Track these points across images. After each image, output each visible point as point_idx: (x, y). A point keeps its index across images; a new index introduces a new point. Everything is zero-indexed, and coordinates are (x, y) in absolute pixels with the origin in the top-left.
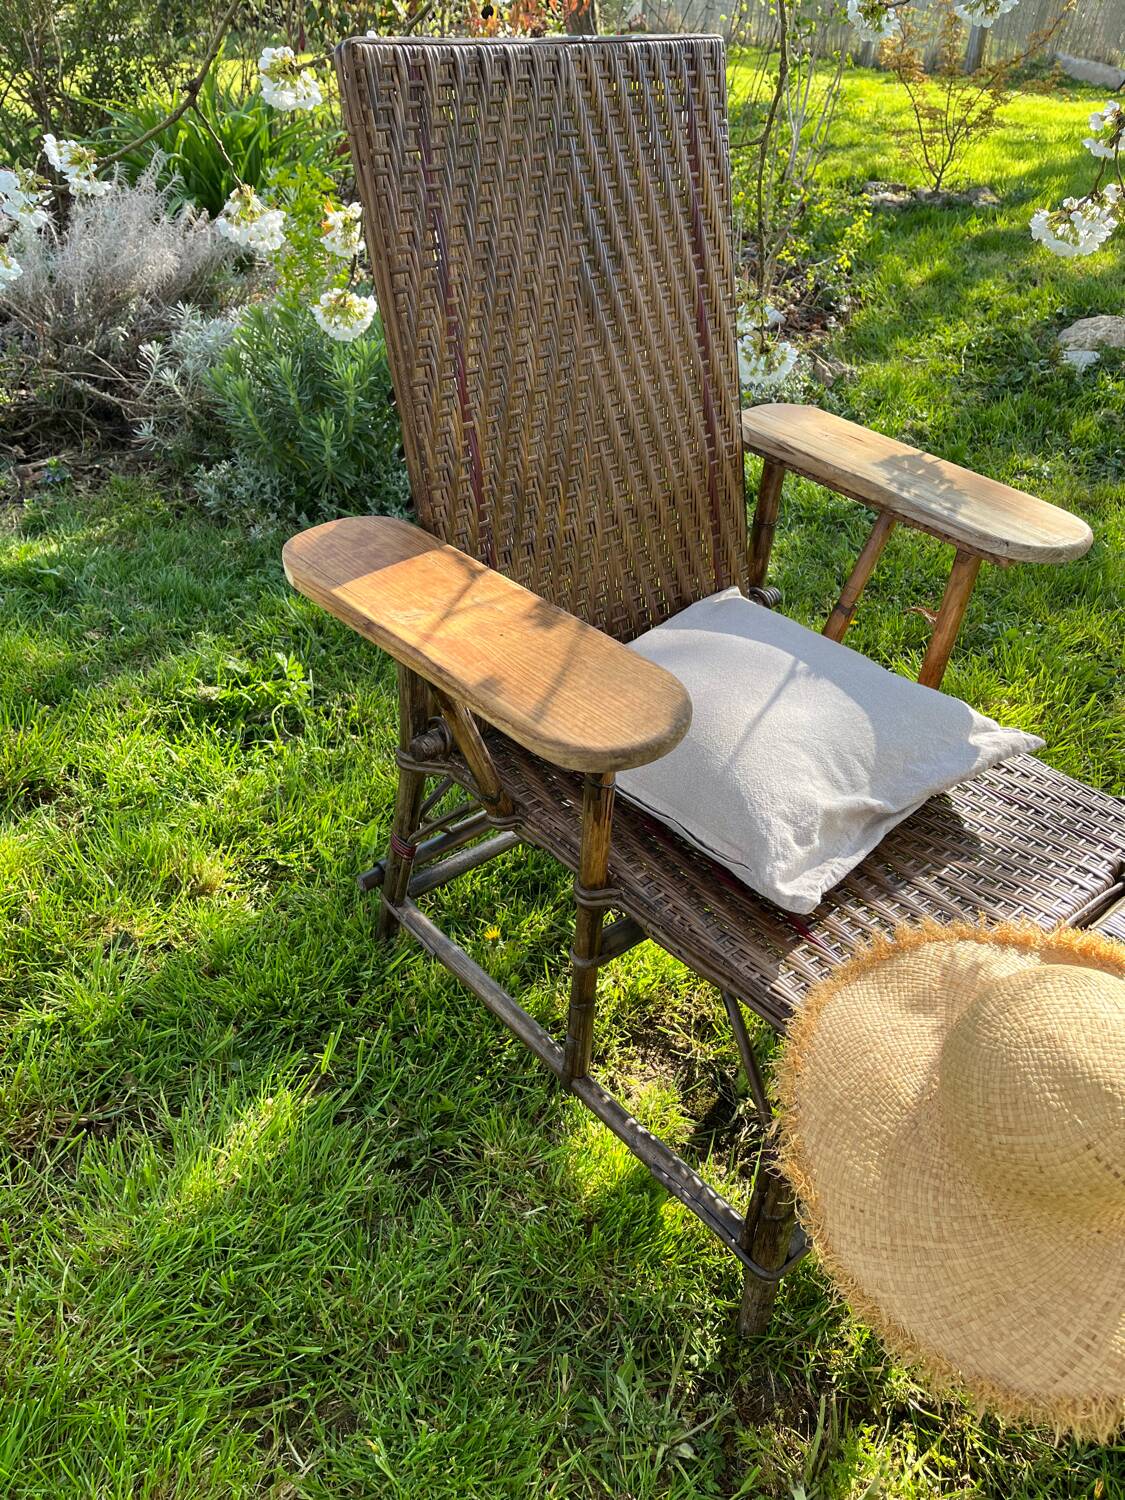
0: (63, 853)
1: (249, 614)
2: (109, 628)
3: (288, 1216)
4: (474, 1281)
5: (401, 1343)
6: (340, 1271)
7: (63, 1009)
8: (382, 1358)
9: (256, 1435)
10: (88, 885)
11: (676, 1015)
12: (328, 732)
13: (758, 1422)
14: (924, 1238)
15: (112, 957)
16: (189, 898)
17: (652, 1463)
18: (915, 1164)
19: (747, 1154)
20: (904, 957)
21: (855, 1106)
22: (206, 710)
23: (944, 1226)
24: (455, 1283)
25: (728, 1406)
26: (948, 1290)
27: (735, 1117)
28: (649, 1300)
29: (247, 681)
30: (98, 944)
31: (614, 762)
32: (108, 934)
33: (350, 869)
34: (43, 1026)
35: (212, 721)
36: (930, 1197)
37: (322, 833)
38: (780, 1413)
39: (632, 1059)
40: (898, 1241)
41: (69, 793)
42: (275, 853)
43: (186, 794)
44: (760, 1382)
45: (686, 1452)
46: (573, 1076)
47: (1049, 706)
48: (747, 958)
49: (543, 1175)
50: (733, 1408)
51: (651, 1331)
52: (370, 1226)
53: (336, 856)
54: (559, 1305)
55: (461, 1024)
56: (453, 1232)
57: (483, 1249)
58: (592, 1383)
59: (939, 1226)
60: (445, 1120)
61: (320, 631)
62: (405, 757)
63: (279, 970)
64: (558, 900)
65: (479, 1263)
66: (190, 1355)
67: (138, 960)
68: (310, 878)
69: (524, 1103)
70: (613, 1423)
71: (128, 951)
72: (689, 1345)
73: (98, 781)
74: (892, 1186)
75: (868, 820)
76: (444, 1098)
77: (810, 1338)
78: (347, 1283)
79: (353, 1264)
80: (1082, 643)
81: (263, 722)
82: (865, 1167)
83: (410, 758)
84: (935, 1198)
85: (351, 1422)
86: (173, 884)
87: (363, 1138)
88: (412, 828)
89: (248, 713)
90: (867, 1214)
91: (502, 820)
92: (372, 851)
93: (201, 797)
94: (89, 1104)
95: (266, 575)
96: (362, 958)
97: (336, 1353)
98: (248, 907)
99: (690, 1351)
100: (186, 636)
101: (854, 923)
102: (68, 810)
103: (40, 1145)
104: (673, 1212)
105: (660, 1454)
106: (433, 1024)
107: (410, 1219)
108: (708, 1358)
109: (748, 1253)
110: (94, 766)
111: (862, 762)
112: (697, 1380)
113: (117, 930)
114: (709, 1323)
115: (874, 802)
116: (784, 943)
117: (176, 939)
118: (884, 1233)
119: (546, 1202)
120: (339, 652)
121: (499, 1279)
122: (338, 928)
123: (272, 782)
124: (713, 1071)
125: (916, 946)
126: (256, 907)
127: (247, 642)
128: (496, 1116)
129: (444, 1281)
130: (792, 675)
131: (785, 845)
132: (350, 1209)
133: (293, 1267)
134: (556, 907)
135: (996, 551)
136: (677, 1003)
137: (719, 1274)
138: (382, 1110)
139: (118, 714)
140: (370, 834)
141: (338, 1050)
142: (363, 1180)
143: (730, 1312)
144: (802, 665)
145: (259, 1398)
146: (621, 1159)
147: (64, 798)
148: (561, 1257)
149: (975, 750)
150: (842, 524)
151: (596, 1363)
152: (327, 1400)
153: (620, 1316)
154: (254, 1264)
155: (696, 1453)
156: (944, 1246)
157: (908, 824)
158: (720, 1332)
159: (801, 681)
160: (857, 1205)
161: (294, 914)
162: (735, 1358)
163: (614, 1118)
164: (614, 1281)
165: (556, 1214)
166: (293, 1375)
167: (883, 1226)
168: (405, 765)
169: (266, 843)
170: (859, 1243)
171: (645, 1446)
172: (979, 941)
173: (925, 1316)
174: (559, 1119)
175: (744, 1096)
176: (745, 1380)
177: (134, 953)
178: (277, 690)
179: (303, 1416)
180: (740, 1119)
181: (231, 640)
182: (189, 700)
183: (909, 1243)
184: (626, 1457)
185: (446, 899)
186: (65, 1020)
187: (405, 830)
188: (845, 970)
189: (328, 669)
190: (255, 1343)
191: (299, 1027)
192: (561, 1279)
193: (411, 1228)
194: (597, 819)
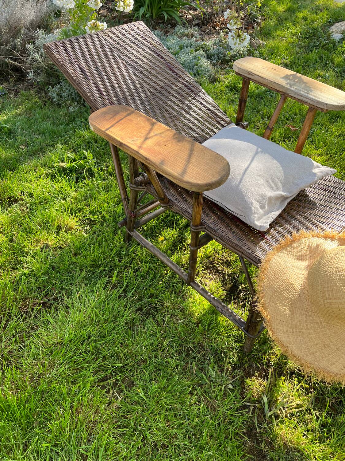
0: (23, 219)
1: (73, 138)
2: (27, 144)
3: (107, 326)
4: (165, 343)
5: (145, 361)
6: (125, 342)
7: (31, 268)
8: (140, 365)
9: (105, 390)
10: (33, 229)
11: (219, 260)
12: (102, 176)
13: (251, 377)
14: (302, 329)
15: (43, 252)
16: (65, 232)
17: (221, 390)
18: (299, 307)
19: (243, 300)
20: (295, 243)
21: (281, 290)
22: (63, 170)
23: (308, 325)
24: (159, 343)
25: (242, 373)
26: (309, 344)
27: (239, 290)
28: (217, 345)
29: (74, 160)
30: (39, 248)
31: (207, 188)
32: (41, 244)
33: (115, 220)
34: (25, 274)
35: (65, 174)
36: (304, 317)
37: (104, 209)
38: (257, 374)
39: (206, 274)
40: (294, 330)
41: (22, 200)
42: (90, 216)
43: (60, 198)
44: (251, 366)
45: (231, 387)
46: (191, 281)
47: (330, 156)
48: (246, 246)
49: (183, 311)
50: (243, 374)
51: (218, 354)
52: (132, 328)
53: (110, 216)
54: (190, 348)
55: (154, 267)
56: (157, 329)
57: (166, 333)
58: (201, 369)
59: (307, 325)
60: (151, 296)
61: (96, 142)
62: (132, 185)
63: (95, 253)
64: (180, 227)
65: (166, 337)
66: (83, 368)
67: (52, 252)
68: (102, 224)
69: (175, 289)
70: (208, 380)
71: (48, 250)
72: (229, 357)
73: (31, 195)
74: (292, 314)
75: (281, 199)
76: (151, 289)
77: (265, 353)
78: (127, 345)
79: (128, 340)
80: (340, 134)
81: (81, 174)
82: (284, 308)
83: (134, 186)
84: (306, 317)
85: (132, 384)
86: (59, 228)
87: (127, 302)
88: (135, 208)
89: (76, 171)
90: (285, 322)
91: (166, 205)
92: (121, 214)
93: (64, 199)
94: (43, 297)
95: (76, 124)
96: (122, 248)
97: (126, 365)
98: (84, 234)
99: (230, 358)
100: (53, 146)
101: (279, 232)
102: (23, 205)
103: (29, 310)
104: (222, 319)
105: (223, 388)
106: (145, 267)
107: (144, 325)
108: (235, 360)
109: (247, 331)
110: (29, 191)
111: (280, 181)
112: (232, 366)
113: (44, 243)
114: (235, 350)
115: (284, 194)
116: (258, 240)
117: (62, 245)
118: (290, 328)
119: (184, 318)
120: (103, 149)
121: (172, 341)
122: (113, 239)
123: (86, 193)
124: (231, 276)
125: (299, 240)
126: (86, 233)
127: (73, 147)
128: (167, 294)
129: (156, 343)
130: (257, 153)
131: (257, 209)
132: (126, 324)
133: (111, 342)
134: (180, 229)
135: (323, 107)
136: (219, 256)
137: (237, 336)
138: (132, 294)
139: (34, 173)
140: (119, 209)
141: (117, 277)
142: (129, 315)
143: (241, 347)
144: (259, 149)
145: (105, 379)
146: (206, 304)
147: (21, 202)
148: (190, 334)
149: (315, 174)
150: (262, 98)
151: (202, 363)
152: (124, 378)
153: (208, 350)
154: (99, 341)
155: (233, 387)
156: (308, 331)
157: (294, 199)
158: (238, 352)
159: (259, 154)
160: (282, 320)
161: (99, 235)
162: (243, 359)
163: (204, 293)
164: (206, 340)
165: (188, 322)
166: (114, 372)
167: (290, 326)
168: (132, 188)
169: (87, 213)
170: (282, 331)
171: (218, 386)
172: (319, 237)
173: (302, 351)
174: (186, 293)
175: (241, 283)
176: (246, 365)
177: (50, 250)
178: (85, 163)
179: (118, 384)
180: (240, 290)
181: (68, 147)
182: (57, 167)
183: (298, 330)
184: (213, 389)
185: (145, 228)
186: (32, 272)
187: (133, 209)
188: (277, 248)
189: (100, 155)
190: (102, 364)
191: (104, 270)
192: (191, 340)
193: (144, 328)
194: (198, 204)
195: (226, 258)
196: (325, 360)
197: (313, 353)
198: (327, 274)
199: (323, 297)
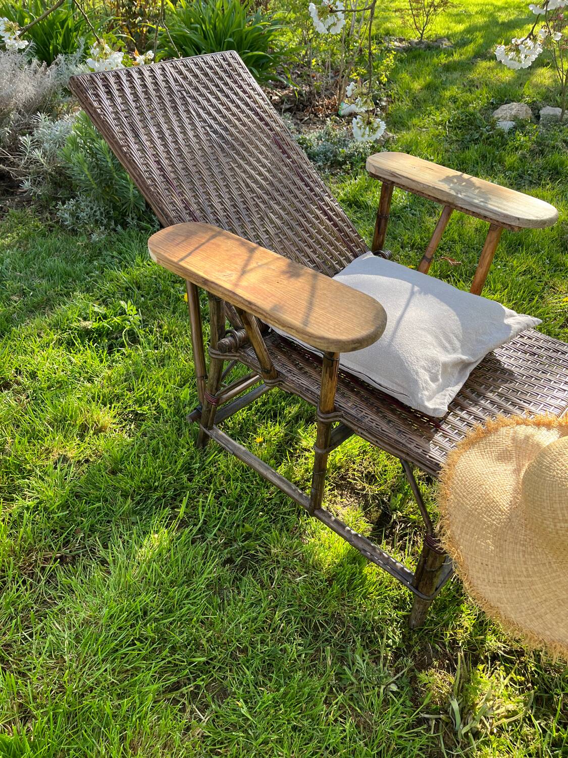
0: (22, 416)
1: (100, 281)
2: (24, 294)
3: (176, 593)
4: (276, 616)
5: (244, 651)
6: (208, 618)
7: (37, 498)
8: (236, 659)
9: (179, 706)
10: (39, 431)
11: (355, 473)
12: (153, 342)
13: (426, 669)
14: (519, 576)
15: (59, 469)
16: (94, 434)
17: (378, 695)
18: (511, 540)
19: (401, 538)
20: (491, 435)
21: (479, 513)
22: (86, 334)
23: (529, 569)
24: (266, 618)
25: (410, 663)
26: (534, 601)
27: (392, 521)
28: (365, 616)
29: (105, 317)
30: (50, 463)
32: (54, 456)
33: (177, 412)
34: (28, 508)
35: (89, 340)
36: (521, 555)
37: (159, 395)
38: (436, 663)
39: (336, 496)
40: (507, 579)
41: (18, 384)
42: (136, 407)
43: (82, 379)
44: (424, 649)
45: (394, 688)
46: (315, 509)
47: (515, 303)
49: (303, 560)
50: (413, 663)
51: (367, 631)
52: (219, 593)
53: (170, 406)
54: (320, 623)
55: (248, 487)
56: (262, 593)
57: (278, 599)
58: (342, 659)
59: (527, 570)
60: (248, 536)
61: (139, 288)
62: (214, 351)
63: (150, 467)
64: (287, 420)
65: (277, 606)
66: (137, 669)
67: (73, 469)
68: (157, 419)
69: (286, 524)
70: (356, 677)
71: (67, 466)
72: (387, 636)
73: (33, 375)
74: (501, 551)
75: (460, 367)
76: (247, 525)
77: (446, 625)
78: (212, 624)
79: (214, 614)
80: (525, 271)
81: (117, 338)
82: (486, 543)
83: (219, 352)
84: (524, 556)
85: (223, 694)
86: (84, 428)
87: (207, 549)
88: (217, 389)
89: (108, 334)
90: (490, 566)
91: (273, 381)
92: (187, 402)
93: (90, 380)
94: (60, 547)
95: (104, 260)
96: (192, 458)
97: (211, 659)
98: (126, 436)
99: (388, 638)
100: (68, 295)
101: (462, 420)
102: (19, 393)
103: (37, 570)
104: (372, 571)
105: (382, 691)
106: (234, 489)
107: (238, 588)
108: (397, 640)
109: (417, 588)
110: (29, 368)
111: (456, 337)
112: (393, 652)
113: (59, 454)
114: (395, 623)
115: (464, 357)
116: (430, 433)
117: (91, 456)
118: (499, 575)
119: (306, 573)
120: (151, 299)
121: (288, 613)
122: (177, 444)
123: (128, 370)
124: (377, 499)
125: (496, 430)
126: (129, 436)
127: (101, 297)
128: (275, 533)
129: (262, 617)
130: (412, 294)
131: (426, 382)
132: (207, 586)
133: (184, 619)
134: (288, 423)
135: (513, 224)
136: (355, 466)
137: (397, 599)
138: (215, 535)
139: (38, 340)
140: (185, 393)
141: (187, 507)
142: (212, 570)
143: (404, 617)
145: (176, 686)
146: (341, 546)
147: (15, 386)
148: (318, 599)
149: (509, 327)
150: (399, 217)
151: (342, 649)
152: (210, 683)
153: (350, 625)
154: (163, 619)
155: (398, 688)
156: (530, 579)
157: (478, 368)
158: (401, 627)
160: (484, 562)
161: (152, 438)
162: (410, 639)
163: (339, 527)
164: (346, 608)
165: (312, 578)
166: (191, 673)
167: (498, 572)
168: (214, 356)
169: (131, 403)
170: (487, 581)
171: (373, 688)
172: (527, 425)
173: (523, 614)
174: (305, 530)
175: (395, 510)
176: (417, 649)
177: (70, 466)
178: (123, 321)
179: (199, 693)
180: (395, 522)
181: (91, 296)
182: (76, 329)
183: (512, 579)
184: (365, 694)
185: (230, 424)
186: (40, 503)
187: (214, 390)
188: (463, 444)
189: (147, 308)
190: (170, 659)
191: (164, 497)
192: (319, 610)
193: (239, 593)
194: (331, 377)
195: (366, 468)
196: (561, 625)
197: (541, 617)
198: (557, 480)
199: (554, 519)
